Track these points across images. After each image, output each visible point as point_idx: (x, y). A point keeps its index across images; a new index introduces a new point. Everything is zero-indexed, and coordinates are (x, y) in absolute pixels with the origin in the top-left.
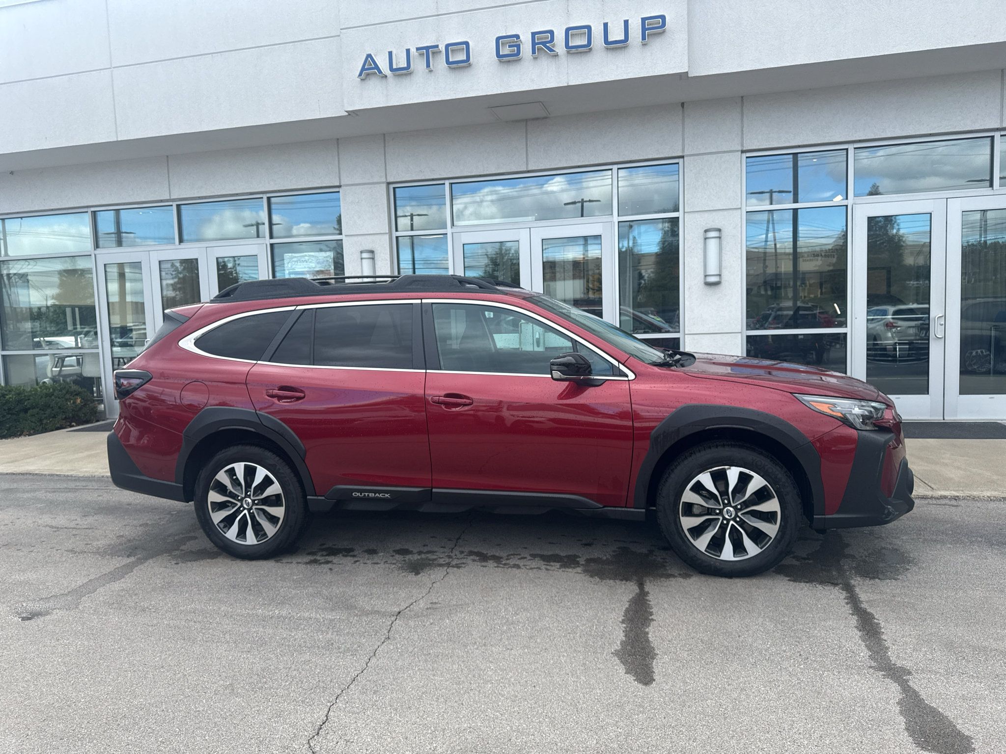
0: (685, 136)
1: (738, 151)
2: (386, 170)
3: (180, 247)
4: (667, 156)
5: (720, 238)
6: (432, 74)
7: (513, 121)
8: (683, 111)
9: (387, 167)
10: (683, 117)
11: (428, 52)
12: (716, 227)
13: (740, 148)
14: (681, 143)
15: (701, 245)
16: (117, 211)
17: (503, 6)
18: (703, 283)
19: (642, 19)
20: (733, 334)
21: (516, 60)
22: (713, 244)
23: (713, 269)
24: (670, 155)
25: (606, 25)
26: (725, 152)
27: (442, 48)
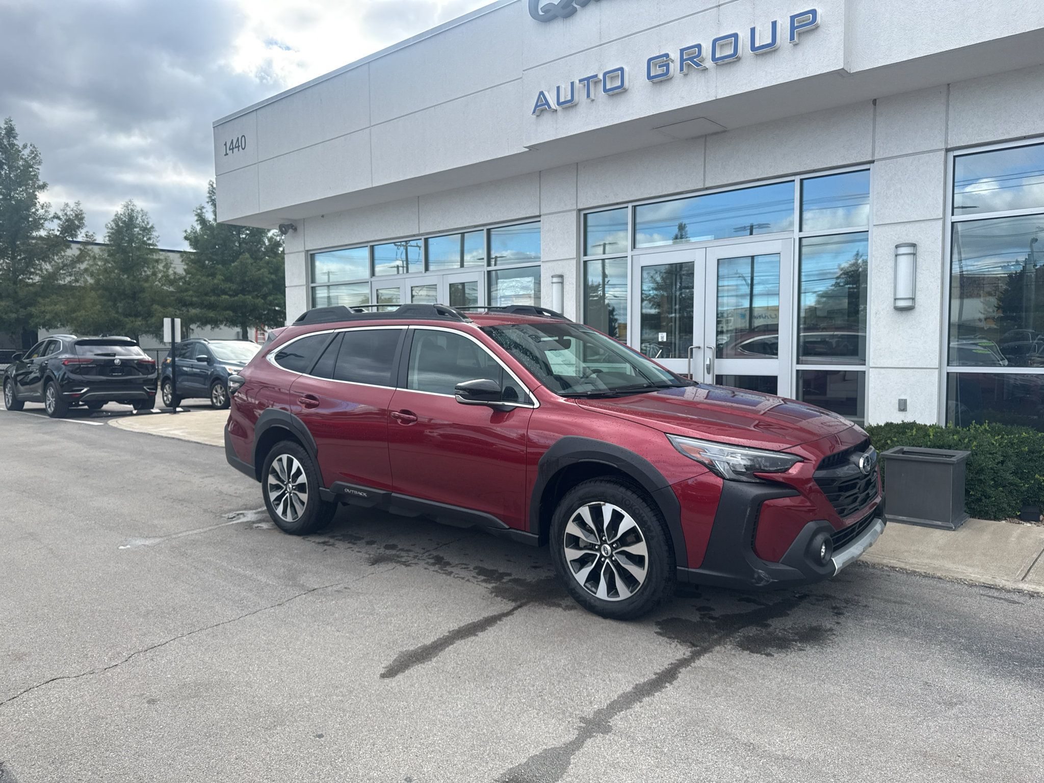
0: (876, 137)
1: (941, 150)
2: (577, 197)
3: (426, 274)
4: (854, 162)
5: (914, 254)
6: (594, 103)
7: (692, 138)
8: (875, 109)
9: (578, 195)
10: (875, 116)
11: (589, 81)
12: (910, 242)
13: (943, 147)
14: (871, 146)
15: (891, 263)
16: (372, 248)
17: (658, 26)
18: (892, 307)
19: (792, 17)
20: (928, 370)
21: (668, 80)
22: (904, 263)
23: (903, 291)
24: (858, 161)
25: (753, 30)
26: (924, 152)
27: (601, 77)
